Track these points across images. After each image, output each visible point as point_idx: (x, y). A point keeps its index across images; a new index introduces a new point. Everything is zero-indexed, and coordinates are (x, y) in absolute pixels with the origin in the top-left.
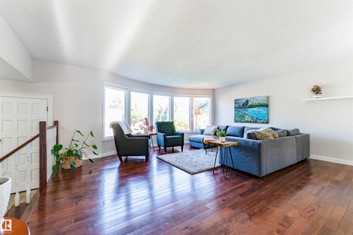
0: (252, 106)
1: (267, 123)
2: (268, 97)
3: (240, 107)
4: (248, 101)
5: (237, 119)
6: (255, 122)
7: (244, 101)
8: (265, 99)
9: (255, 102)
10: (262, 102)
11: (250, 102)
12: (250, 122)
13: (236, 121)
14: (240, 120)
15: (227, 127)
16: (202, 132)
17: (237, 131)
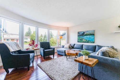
0: (86, 35)
1: (94, 43)
2: (94, 31)
3: (80, 35)
4: (84, 32)
5: (79, 41)
6: (88, 42)
7: (82, 33)
8: (93, 32)
9: (88, 33)
10: (91, 33)
11: (85, 33)
12: (85, 42)
13: (78, 42)
14: (80, 41)
15: (75, 44)
16: (63, 47)
17: (79, 46)
